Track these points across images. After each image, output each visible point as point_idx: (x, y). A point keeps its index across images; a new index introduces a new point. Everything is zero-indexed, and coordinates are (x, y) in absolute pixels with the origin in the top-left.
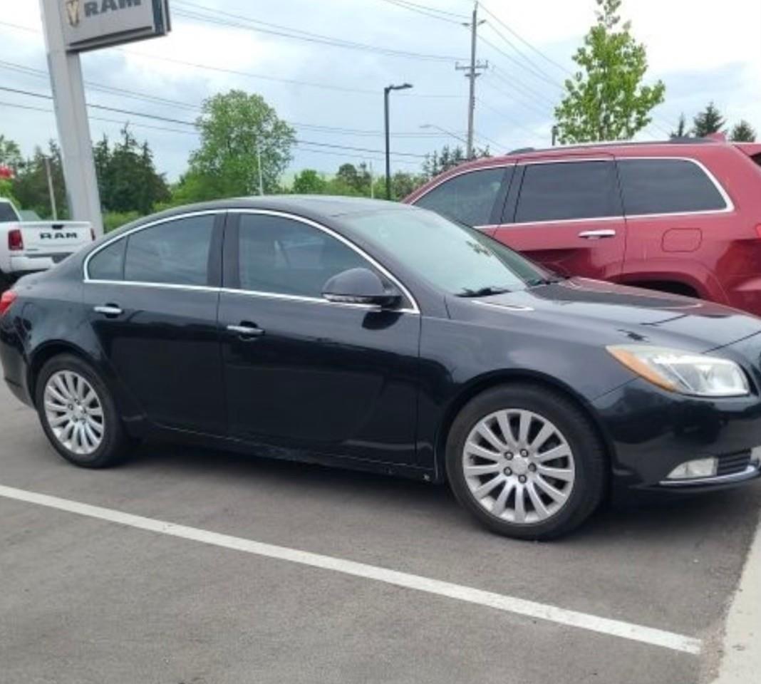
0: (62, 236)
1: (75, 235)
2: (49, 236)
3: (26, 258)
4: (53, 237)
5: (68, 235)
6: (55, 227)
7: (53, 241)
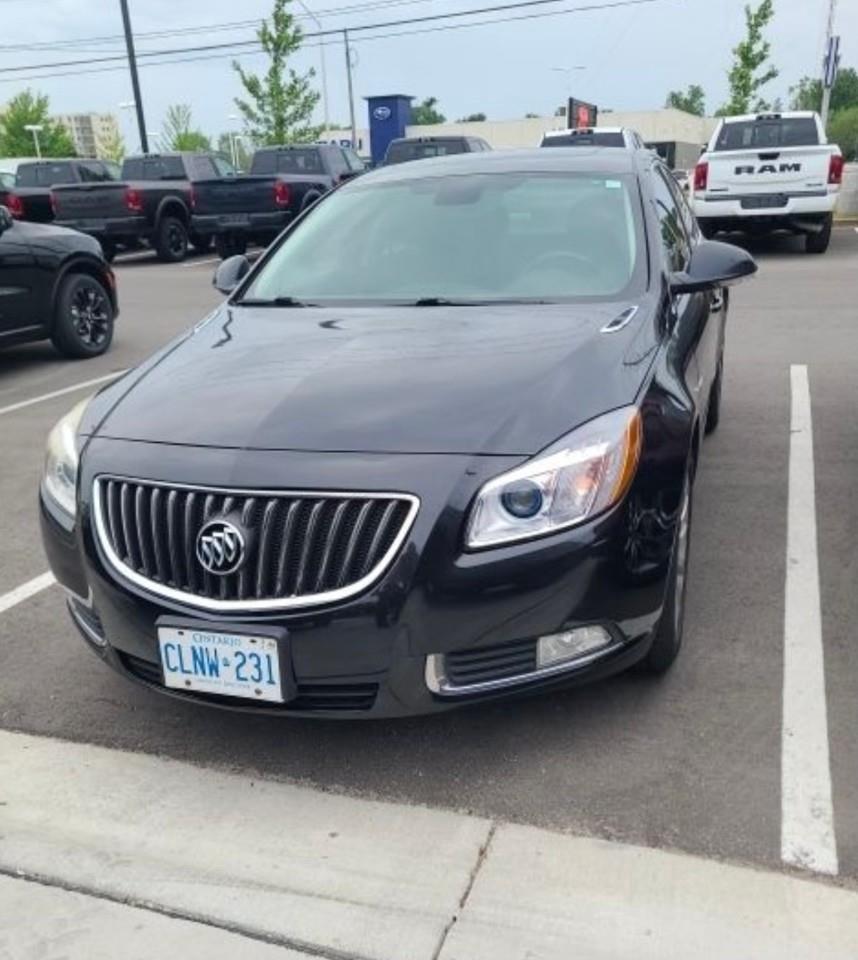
0: (772, 169)
1: (797, 167)
2: (750, 170)
3: (703, 203)
4: (756, 170)
5: (783, 168)
6: (763, 157)
7: (756, 177)
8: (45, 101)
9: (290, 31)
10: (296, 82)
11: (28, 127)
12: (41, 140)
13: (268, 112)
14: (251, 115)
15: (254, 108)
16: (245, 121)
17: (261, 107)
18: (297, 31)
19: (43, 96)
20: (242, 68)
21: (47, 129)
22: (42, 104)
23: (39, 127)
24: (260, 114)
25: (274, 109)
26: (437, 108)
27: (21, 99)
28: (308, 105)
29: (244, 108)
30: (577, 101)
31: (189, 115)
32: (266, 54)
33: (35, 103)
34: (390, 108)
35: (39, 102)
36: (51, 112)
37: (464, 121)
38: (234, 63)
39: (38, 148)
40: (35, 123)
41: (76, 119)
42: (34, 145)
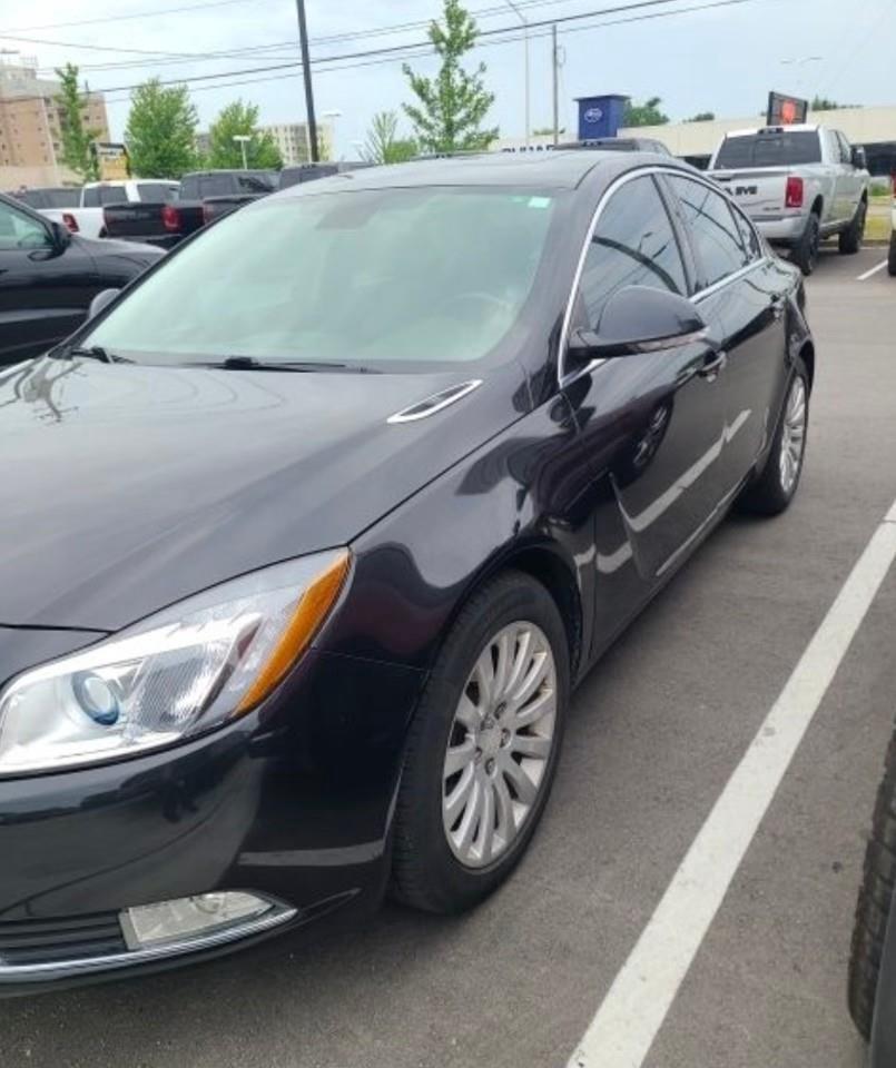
8: (255, 112)
9: (464, 28)
10: (466, 81)
11: (237, 138)
12: (249, 150)
13: (439, 118)
14: (421, 121)
15: (425, 114)
16: (415, 127)
17: (432, 112)
18: (471, 26)
19: (253, 106)
20: (412, 70)
21: (254, 139)
22: (252, 114)
23: (247, 138)
24: (430, 120)
25: (445, 114)
26: (661, 109)
27: (232, 110)
28: (481, 108)
29: (414, 114)
30: (780, 95)
31: (395, 122)
32: (439, 55)
33: (244, 114)
34: (601, 109)
35: (249, 111)
36: (261, 122)
37: (690, 121)
38: (404, 65)
39: (244, 158)
40: (244, 133)
41: (292, 130)
42: (241, 157)
